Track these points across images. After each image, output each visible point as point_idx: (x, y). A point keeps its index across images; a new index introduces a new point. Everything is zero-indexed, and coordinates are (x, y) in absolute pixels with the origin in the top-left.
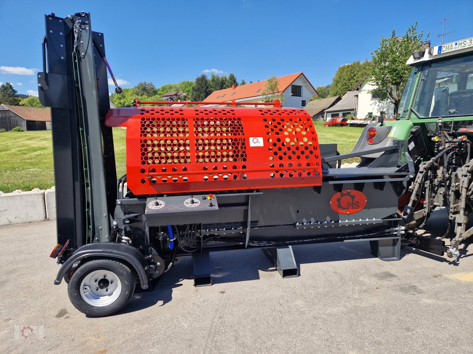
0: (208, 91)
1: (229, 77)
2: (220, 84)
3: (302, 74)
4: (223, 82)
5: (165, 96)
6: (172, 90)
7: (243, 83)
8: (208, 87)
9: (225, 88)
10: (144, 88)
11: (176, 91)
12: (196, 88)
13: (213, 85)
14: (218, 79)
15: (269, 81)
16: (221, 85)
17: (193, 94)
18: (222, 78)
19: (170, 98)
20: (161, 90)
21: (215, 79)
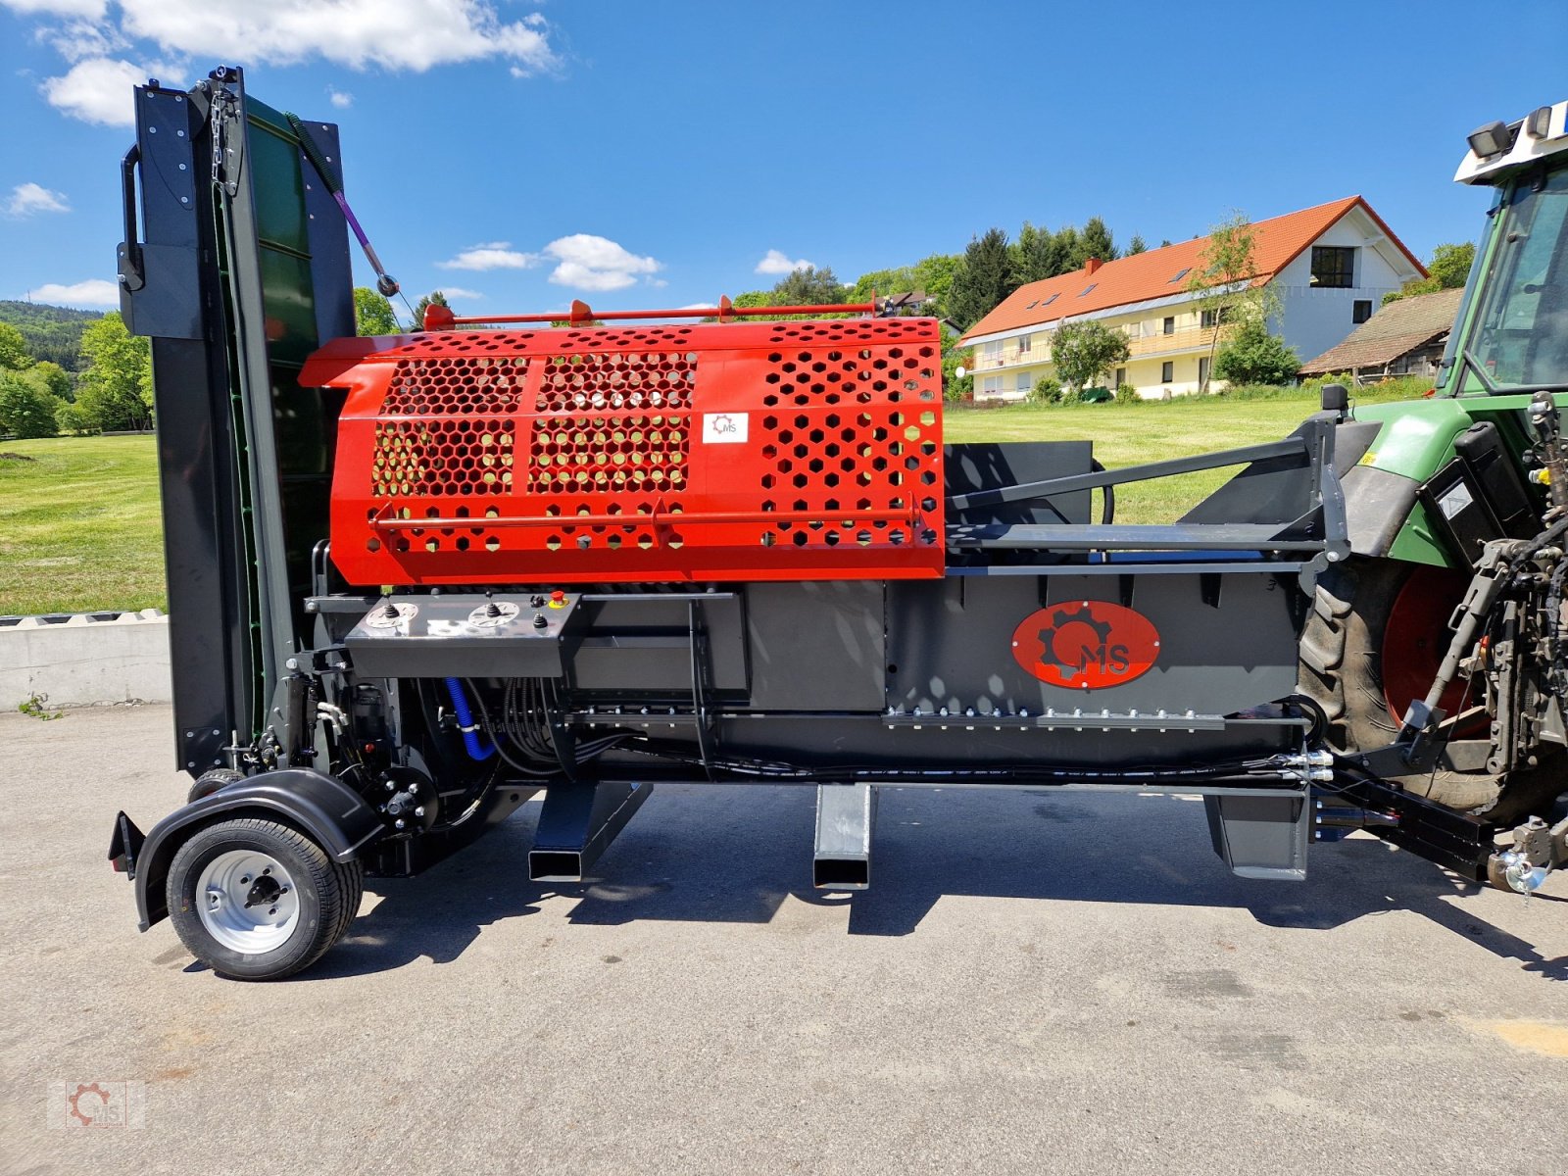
0: (1009, 285)
1: (1084, 233)
2: (1050, 260)
3: (1360, 201)
4: (1063, 252)
6: (891, 288)
7: (1138, 249)
8: (1009, 271)
9: (1069, 271)
10: (806, 288)
11: (905, 291)
12: (968, 277)
13: (1025, 266)
14: (1044, 242)
15: (1218, 236)
16: (1053, 264)
17: (956, 299)
18: (1057, 237)
20: (855, 292)
21: (1035, 243)
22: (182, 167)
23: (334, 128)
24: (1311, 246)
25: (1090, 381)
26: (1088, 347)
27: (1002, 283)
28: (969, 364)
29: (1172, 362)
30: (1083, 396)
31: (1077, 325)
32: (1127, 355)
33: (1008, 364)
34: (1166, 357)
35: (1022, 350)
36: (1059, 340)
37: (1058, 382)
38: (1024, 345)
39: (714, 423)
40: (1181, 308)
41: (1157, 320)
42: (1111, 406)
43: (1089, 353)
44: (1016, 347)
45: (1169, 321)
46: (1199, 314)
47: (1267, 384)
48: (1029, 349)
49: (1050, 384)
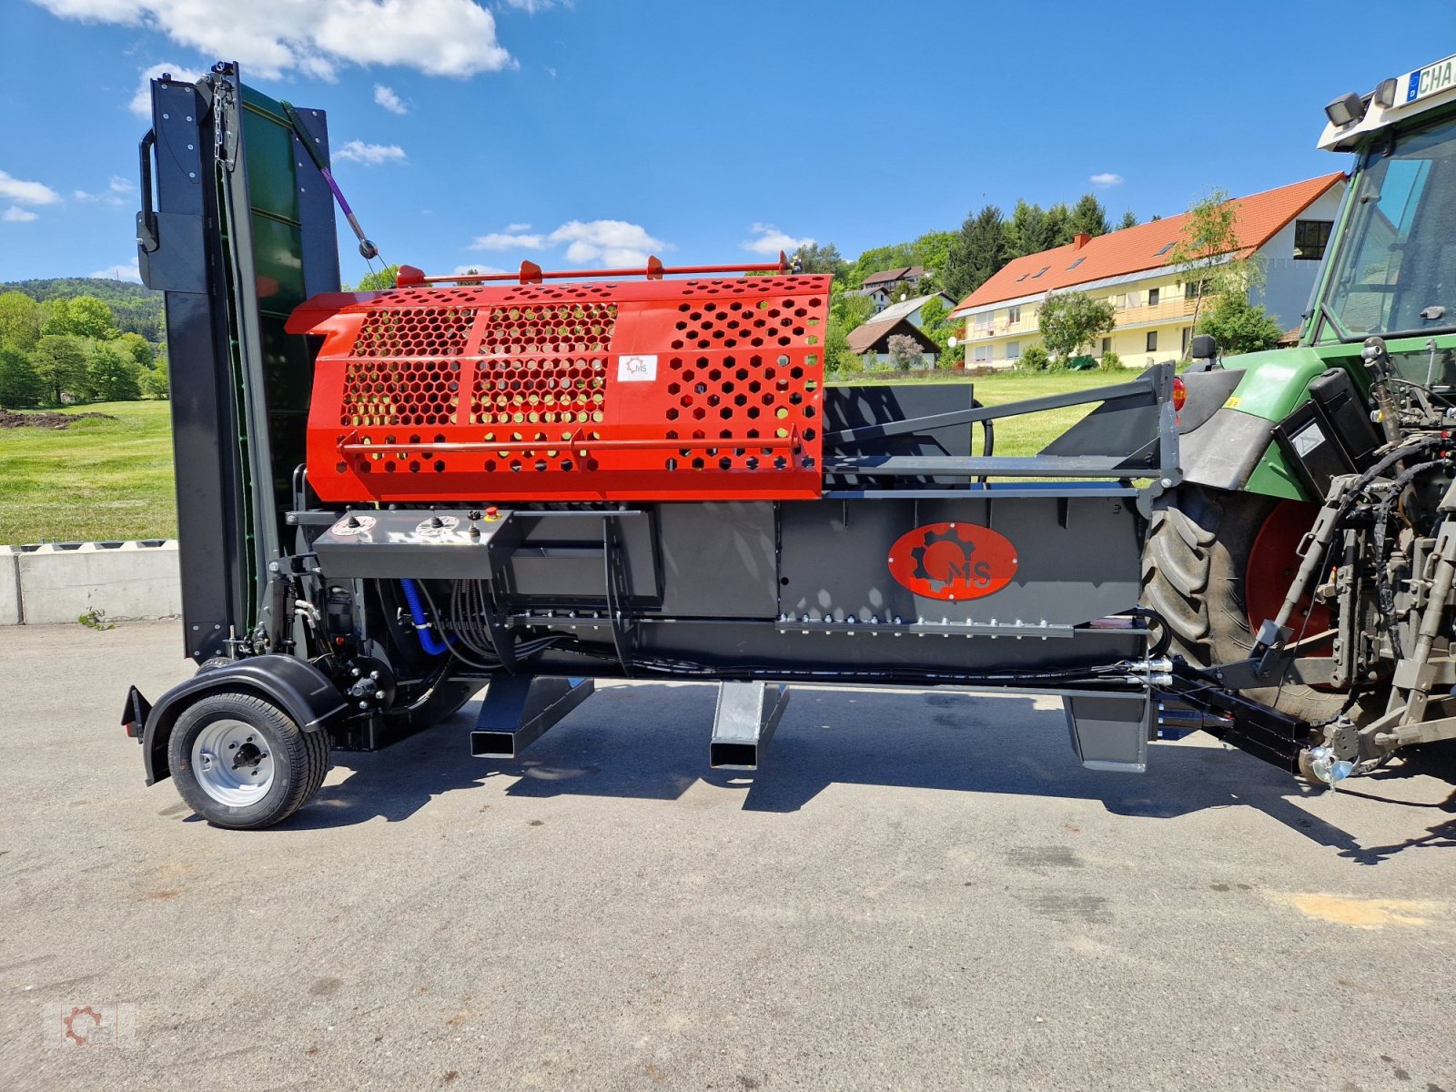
0: (1002, 259)
1: (1077, 209)
2: (1043, 237)
3: (1342, 177)
4: (1056, 228)
5: (868, 285)
6: (891, 263)
7: (1129, 224)
8: (1004, 245)
9: (1062, 245)
10: (810, 264)
11: (904, 266)
12: (964, 252)
13: (1018, 241)
14: (1038, 218)
15: (1199, 212)
16: (1046, 238)
17: (951, 274)
18: (1050, 213)
19: (883, 290)
20: (857, 267)
21: (1029, 220)
22: (190, 147)
23: (322, 114)
24: (1294, 220)
25: (1075, 349)
26: (1073, 317)
27: (996, 257)
28: (961, 334)
29: (1156, 332)
30: (1069, 364)
31: (1063, 296)
32: (1112, 325)
33: (998, 333)
34: (1151, 327)
35: (1012, 321)
36: (1046, 311)
37: (1045, 350)
38: (1014, 316)
39: (628, 364)
40: (1166, 280)
41: (1143, 292)
42: (1096, 373)
43: (1075, 323)
44: (1007, 318)
45: (1154, 292)
46: (1183, 286)
47: (1248, 352)
48: (1018, 320)
49: (1037, 353)
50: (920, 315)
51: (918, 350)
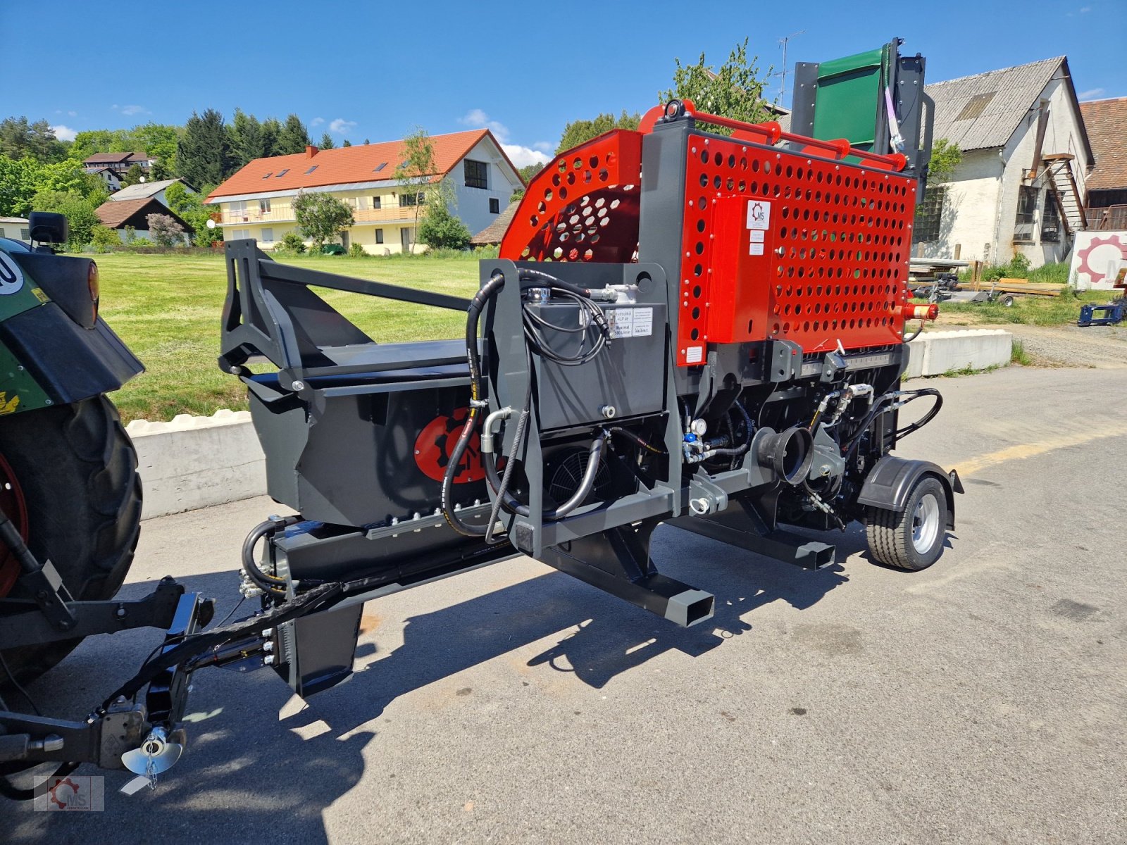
0: (230, 157)
1: (286, 125)
2: (261, 142)
3: (488, 133)
4: (272, 138)
5: (90, 164)
6: (111, 147)
7: (328, 145)
8: (229, 146)
9: (276, 154)
10: (22, 136)
11: (125, 151)
12: (192, 146)
13: (241, 143)
14: (256, 127)
15: (410, 143)
16: (264, 145)
17: (184, 164)
18: (265, 125)
19: (109, 170)
20: (75, 146)
21: (248, 127)
24: (463, 160)
25: (327, 239)
26: (324, 213)
27: (224, 155)
28: (219, 218)
29: (381, 229)
30: (324, 250)
31: (313, 195)
32: (353, 221)
33: (252, 220)
34: (379, 224)
35: (264, 211)
36: (300, 205)
37: (300, 236)
38: (265, 206)
40: (385, 190)
41: (368, 197)
42: (347, 258)
43: (326, 217)
44: (258, 208)
45: (377, 199)
46: (397, 196)
47: (453, 249)
48: (269, 210)
49: (295, 238)
50: (165, 197)
51: (178, 230)
